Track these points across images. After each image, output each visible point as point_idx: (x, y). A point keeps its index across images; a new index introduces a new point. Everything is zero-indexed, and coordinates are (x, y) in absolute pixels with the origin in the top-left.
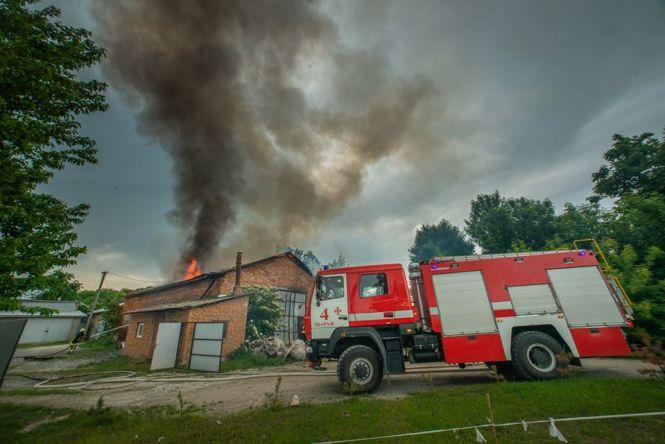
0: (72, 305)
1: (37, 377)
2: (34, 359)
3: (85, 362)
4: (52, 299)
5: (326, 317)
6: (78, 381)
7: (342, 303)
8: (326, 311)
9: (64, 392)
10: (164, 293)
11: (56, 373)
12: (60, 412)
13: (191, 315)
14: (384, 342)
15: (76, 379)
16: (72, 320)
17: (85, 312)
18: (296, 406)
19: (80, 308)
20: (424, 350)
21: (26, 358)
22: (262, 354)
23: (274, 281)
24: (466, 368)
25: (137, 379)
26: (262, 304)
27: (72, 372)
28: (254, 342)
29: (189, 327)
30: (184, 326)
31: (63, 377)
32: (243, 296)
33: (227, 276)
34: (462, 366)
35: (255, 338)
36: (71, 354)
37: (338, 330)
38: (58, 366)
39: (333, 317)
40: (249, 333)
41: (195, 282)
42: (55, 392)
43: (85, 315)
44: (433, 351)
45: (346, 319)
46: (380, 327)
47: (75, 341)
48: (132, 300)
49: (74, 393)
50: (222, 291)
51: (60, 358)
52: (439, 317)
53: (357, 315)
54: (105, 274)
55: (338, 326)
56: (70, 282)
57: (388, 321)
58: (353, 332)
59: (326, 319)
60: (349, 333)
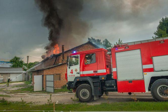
0: (21, 69)
5: (72, 73)
7: (78, 67)
8: (72, 70)
13: (45, 72)
14: (93, 82)
18: (57, 104)
20: (109, 87)
24: (132, 95)
30: (43, 76)
31: (11, 92)
34: (130, 94)
37: (76, 78)
39: (75, 73)
44: (113, 87)
45: (79, 73)
46: (92, 77)
52: (116, 72)
53: (83, 72)
54: (28, 57)
55: (76, 76)
56: (20, 60)
57: (95, 74)
58: (81, 79)
59: (72, 74)
60: (80, 79)
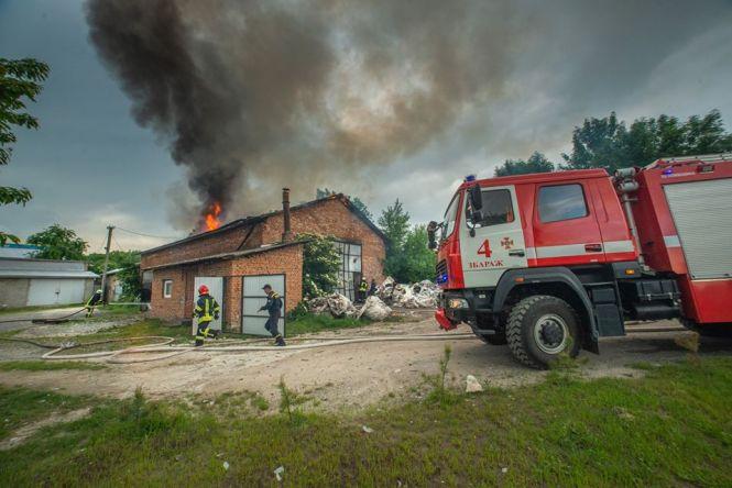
0: (81, 265)
1: (47, 344)
2: (45, 322)
3: (107, 325)
4: (54, 258)
5: (488, 253)
6: (101, 350)
8: (486, 243)
9: (81, 367)
10: (188, 248)
11: (70, 339)
12: (77, 402)
13: (234, 266)
14: (588, 289)
15: (98, 346)
16: (83, 282)
17: (97, 272)
18: (477, 393)
19: (90, 269)
20: (655, 302)
21: (35, 321)
22: (327, 314)
23: (324, 228)
25: (179, 347)
26: (317, 254)
27: (92, 337)
28: (314, 300)
29: (234, 282)
30: (226, 281)
31: (80, 344)
32: (297, 244)
33: (269, 221)
35: (315, 296)
36: (89, 318)
37: (510, 272)
38: (73, 330)
39: (499, 252)
40: (306, 290)
41: (225, 231)
42: (68, 366)
43: (98, 276)
45: (521, 255)
46: (578, 267)
47: (92, 303)
48: (149, 258)
49: (97, 368)
50: (265, 240)
51: (76, 321)
52: (681, 251)
53: (538, 249)
54: (111, 229)
55: (510, 266)
56: (71, 240)
57: (593, 257)
58: (536, 276)
59: (488, 256)
60: (530, 277)
